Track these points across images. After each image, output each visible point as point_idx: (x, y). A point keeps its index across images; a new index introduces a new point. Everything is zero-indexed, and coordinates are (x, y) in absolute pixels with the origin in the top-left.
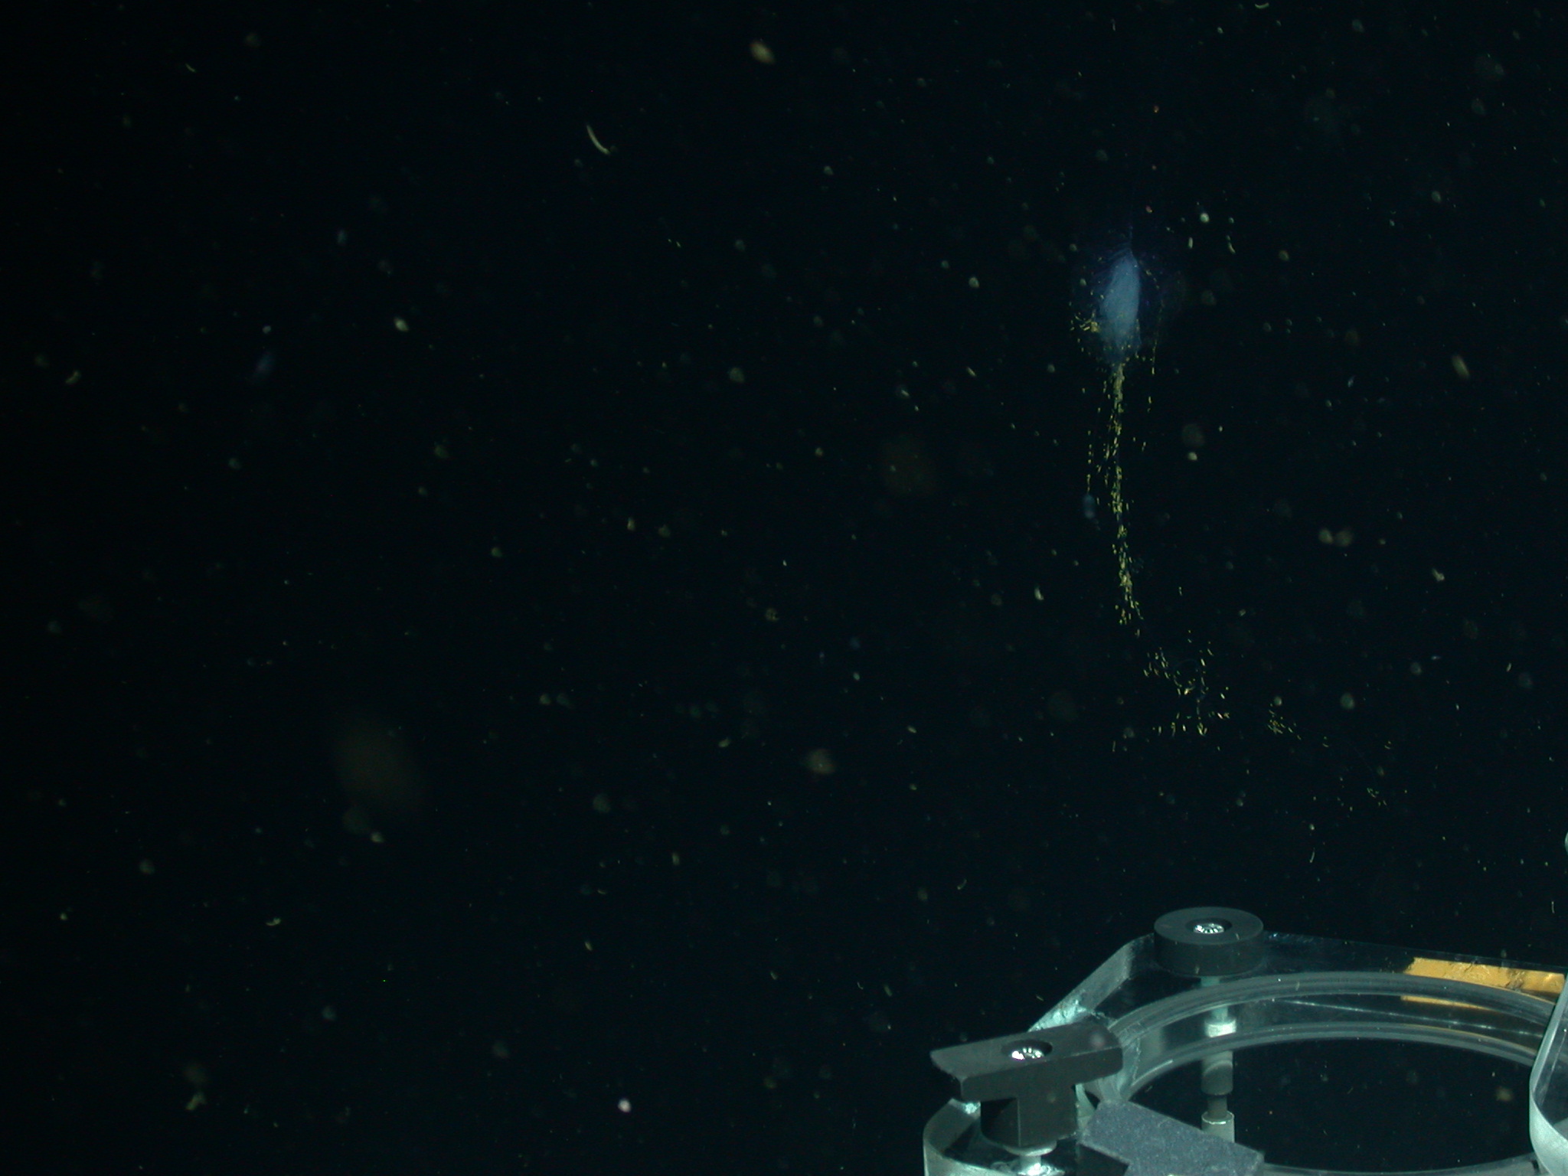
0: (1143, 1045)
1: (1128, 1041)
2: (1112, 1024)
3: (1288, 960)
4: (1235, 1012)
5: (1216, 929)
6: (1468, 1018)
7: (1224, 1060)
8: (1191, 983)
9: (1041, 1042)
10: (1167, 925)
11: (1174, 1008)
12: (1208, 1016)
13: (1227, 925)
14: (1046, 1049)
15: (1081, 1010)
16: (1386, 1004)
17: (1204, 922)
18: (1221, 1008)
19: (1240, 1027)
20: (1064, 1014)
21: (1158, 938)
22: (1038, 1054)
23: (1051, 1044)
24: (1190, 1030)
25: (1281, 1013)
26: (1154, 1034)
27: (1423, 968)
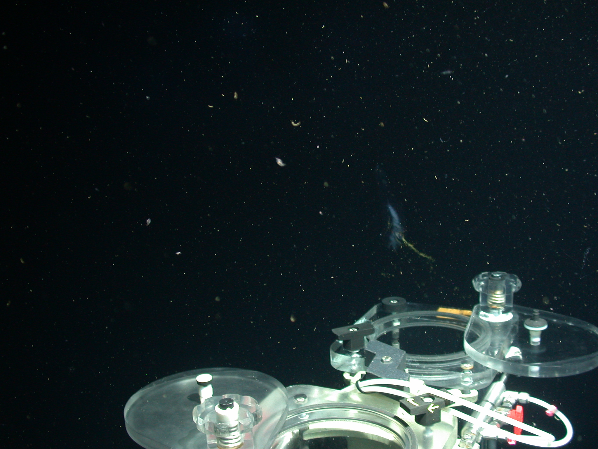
0: (379, 327)
1: (376, 327)
2: (372, 323)
3: (412, 308)
4: (400, 320)
5: (395, 302)
6: (451, 321)
7: (397, 331)
8: (389, 314)
9: (357, 327)
10: (385, 301)
11: (386, 319)
12: (394, 321)
13: (398, 301)
14: (358, 329)
15: (366, 320)
16: (433, 318)
17: (393, 300)
18: (396, 319)
19: (401, 323)
20: (362, 321)
21: (383, 304)
22: (356, 330)
23: (359, 327)
24: (389, 324)
25: (410, 320)
26: (382, 325)
27: (441, 310)
